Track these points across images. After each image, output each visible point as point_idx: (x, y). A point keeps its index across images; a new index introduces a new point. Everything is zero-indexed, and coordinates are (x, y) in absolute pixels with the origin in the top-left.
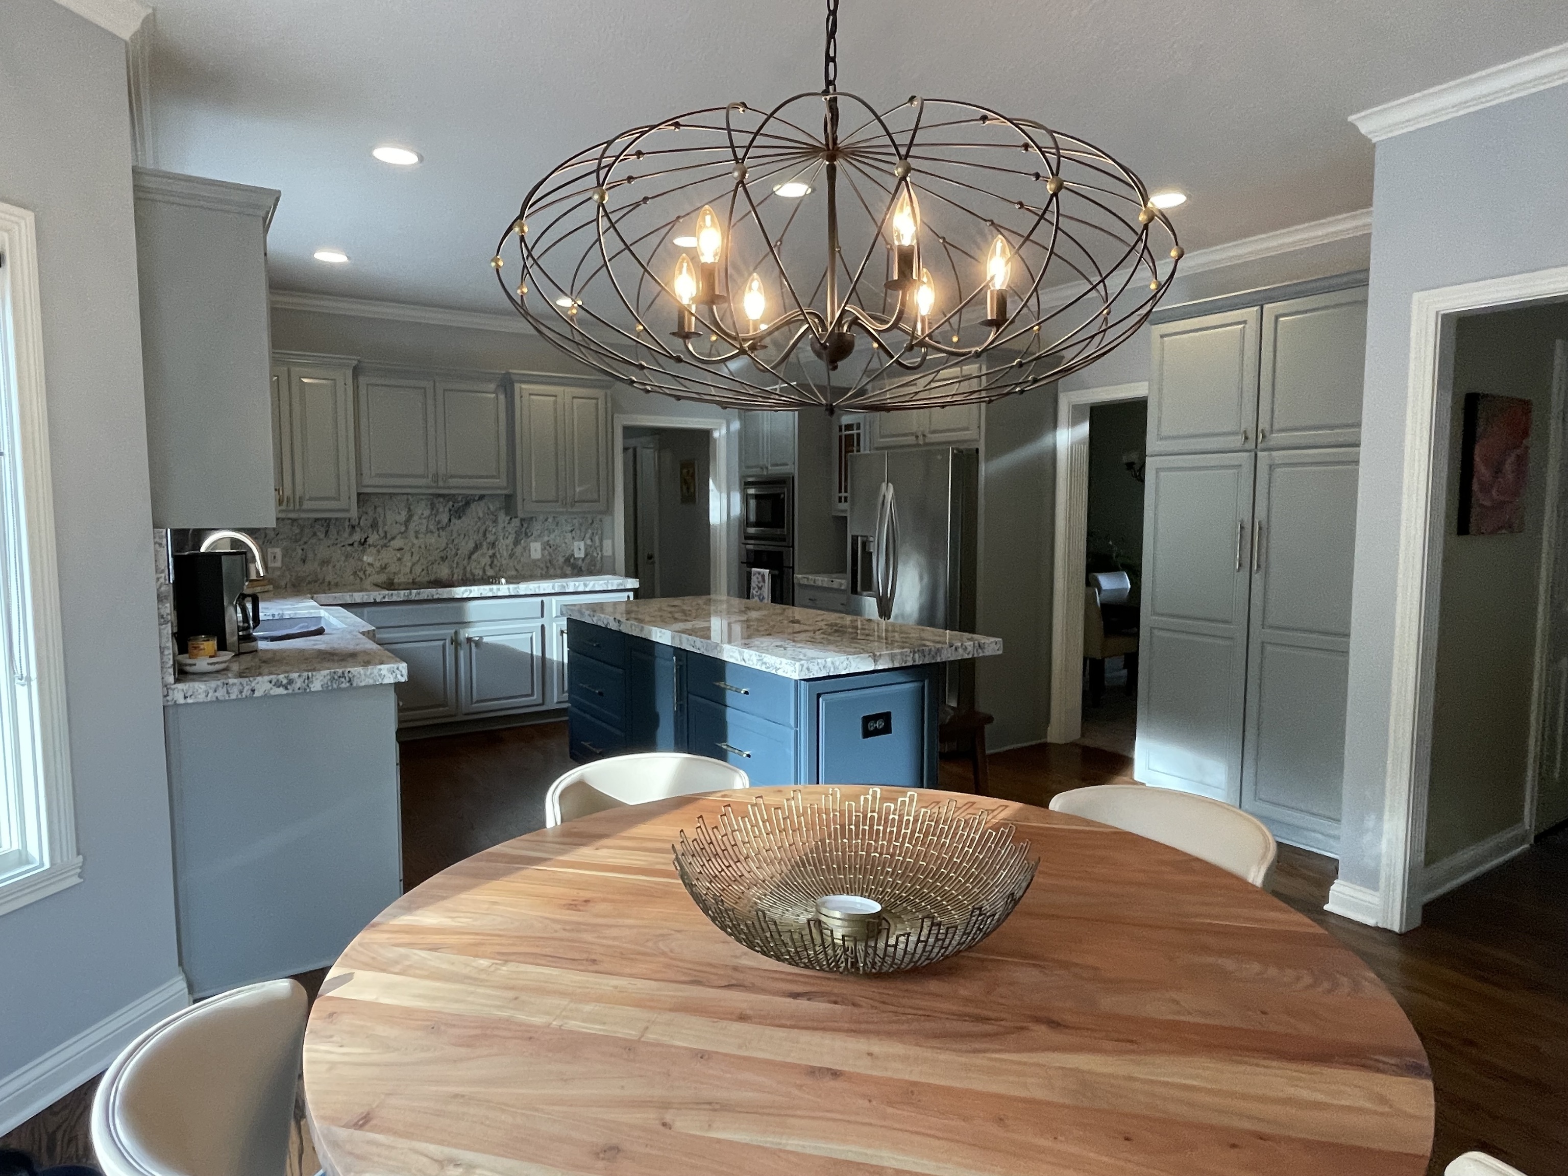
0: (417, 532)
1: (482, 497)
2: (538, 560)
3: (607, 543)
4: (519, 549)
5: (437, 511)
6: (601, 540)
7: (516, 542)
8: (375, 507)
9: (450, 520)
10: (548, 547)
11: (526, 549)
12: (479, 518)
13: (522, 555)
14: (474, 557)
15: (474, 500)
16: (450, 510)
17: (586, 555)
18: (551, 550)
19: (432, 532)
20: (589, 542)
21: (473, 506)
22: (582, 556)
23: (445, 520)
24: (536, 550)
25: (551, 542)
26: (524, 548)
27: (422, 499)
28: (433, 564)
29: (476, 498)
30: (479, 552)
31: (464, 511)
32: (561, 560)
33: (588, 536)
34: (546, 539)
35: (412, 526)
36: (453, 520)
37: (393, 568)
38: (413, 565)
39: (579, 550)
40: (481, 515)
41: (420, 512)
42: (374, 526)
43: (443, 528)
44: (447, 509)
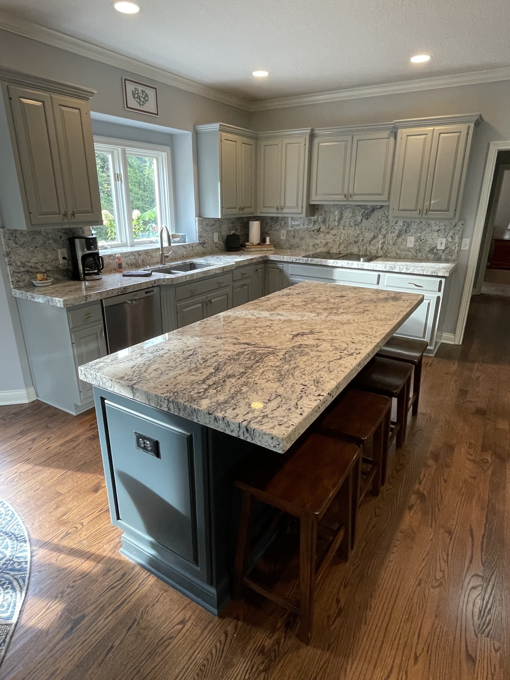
0: (344, 226)
1: (381, 207)
2: (412, 248)
3: (466, 241)
4: (400, 240)
5: (356, 214)
6: (461, 238)
7: (399, 236)
8: (326, 212)
9: (362, 220)
10: (419, 240)
11: (405, 240)
12: (378, 219)
13: (402, 244)
14: (372, 242)
15: (377, 209)
16: (363, 214)
17: (446, 248)
18: (421, 242)
19: (351, 226)
20: (450, 239)
21: (375, 212)
22: (443, 248)
23: (359, 220)
24: (411, 241)
25: (422, 237)
26: (404, 240)
27: (348, 208)
28: (350, 244)
29: (378, 207)
30: (376, 240)
31: (370, 215)
32: (427, 249)
33: (450, 234)
34: (419, 235)
35: (342, 222)
36: (364, 220)
37: (330, 245)
38: (340, 244)
39: (441, 243)
40: (380, 217)
41: (347, 215)
42: (324, 222)
43: (357, 225)
44: (361, 214)
